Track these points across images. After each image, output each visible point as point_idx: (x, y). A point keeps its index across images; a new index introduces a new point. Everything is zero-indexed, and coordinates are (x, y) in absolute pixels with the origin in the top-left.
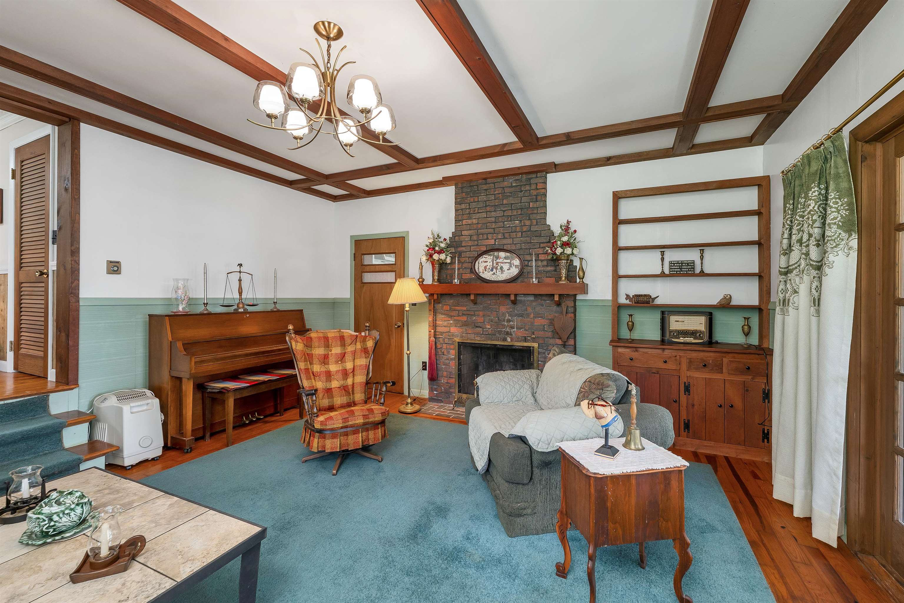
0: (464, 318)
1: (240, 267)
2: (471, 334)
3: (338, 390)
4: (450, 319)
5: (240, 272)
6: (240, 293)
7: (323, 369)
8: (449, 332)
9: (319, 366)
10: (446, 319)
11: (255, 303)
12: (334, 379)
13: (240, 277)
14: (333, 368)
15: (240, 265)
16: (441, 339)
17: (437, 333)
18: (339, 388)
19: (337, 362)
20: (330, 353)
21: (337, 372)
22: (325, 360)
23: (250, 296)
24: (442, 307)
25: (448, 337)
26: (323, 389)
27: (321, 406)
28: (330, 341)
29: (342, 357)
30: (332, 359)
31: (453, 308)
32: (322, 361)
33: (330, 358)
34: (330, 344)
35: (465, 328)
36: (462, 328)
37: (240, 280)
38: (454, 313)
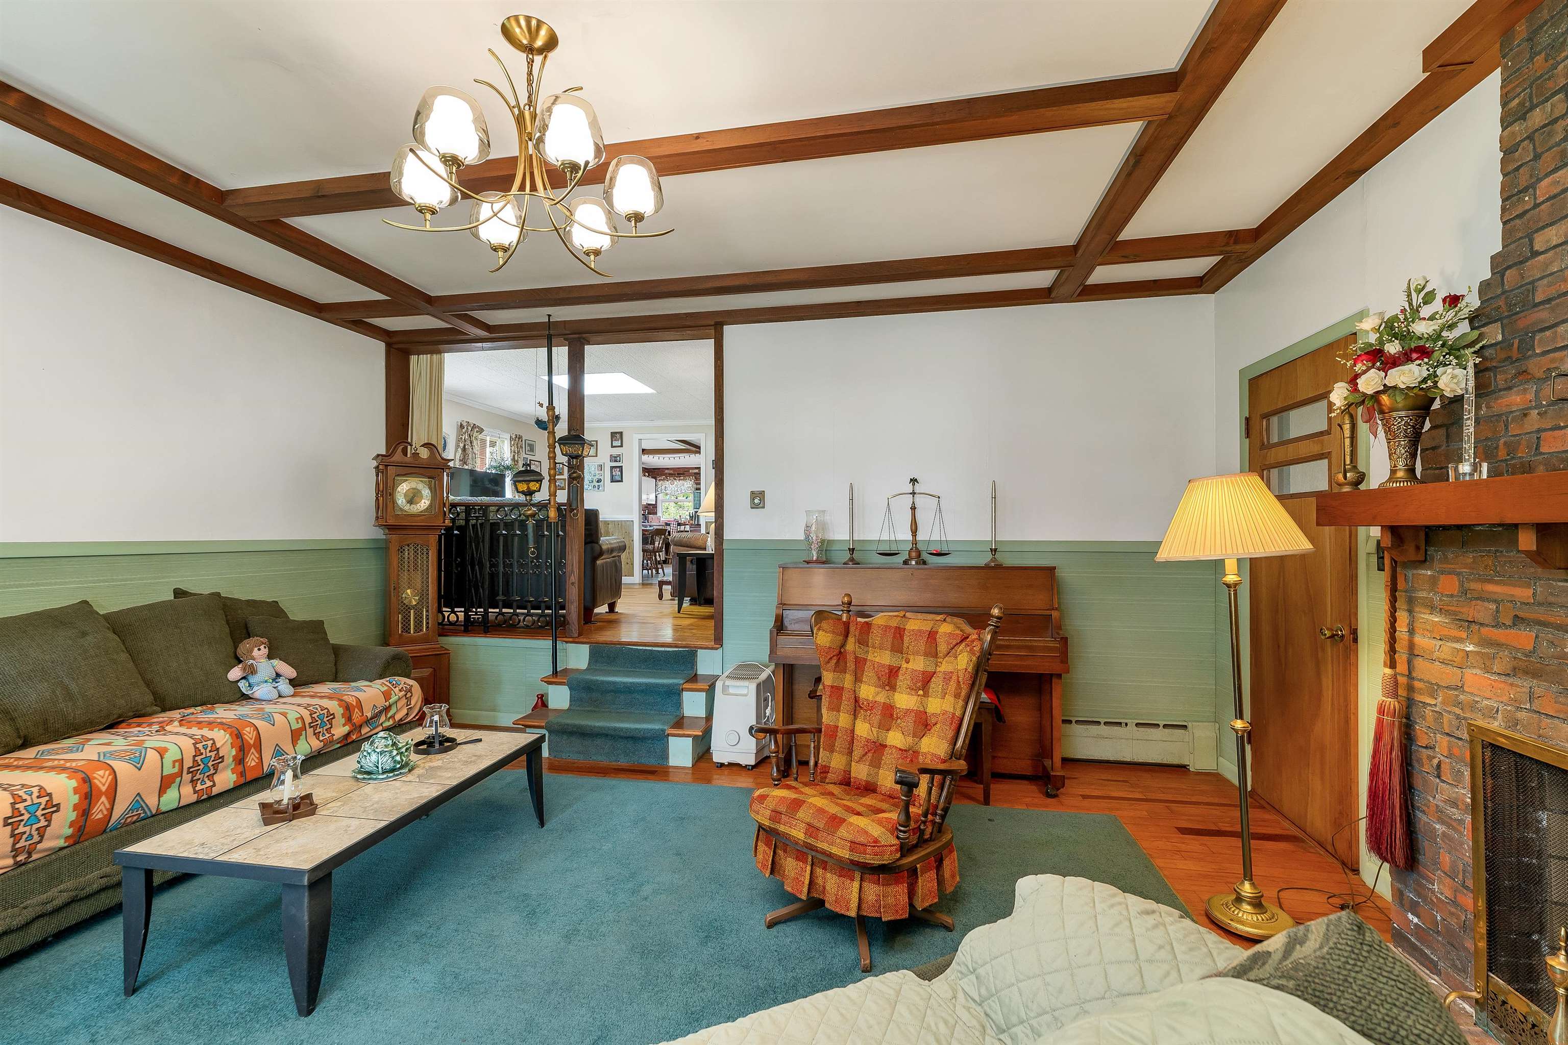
0: (1524, 638)
1: (914, 485)
2: (1556, 721)
3: (896, 754)
4: (1464, 635)
5: (913, 493)
6: (914, 532)
7: (881, 698)
8: (1460, 688)
9: (872, 689)
10: (1446, 632)
11: (945, 549)
12: (898, 726)
13: (913, 502)
14: (904, 700)
15: (914, 481)
16: (1428, 712)
17: (1417, 684)
18: (900, 749)
19: (913, 689)
20: (904, 665)
21: (908, 712)
22: (890, 678)
23: (936, 537)
24: (1433, 581)
25: (1458, 711)
26: (868, 741)
27: (853, 775)
28: (906, 639)
29: (924, 682)
30: (903, 681)
31: (1473, 585)
32: (885, 679)
33: (901, 677)
34: (905, 645)
35: (1524, 684)
36: (1518, 682)
37: (913, 508)
38: (1483, 611)
